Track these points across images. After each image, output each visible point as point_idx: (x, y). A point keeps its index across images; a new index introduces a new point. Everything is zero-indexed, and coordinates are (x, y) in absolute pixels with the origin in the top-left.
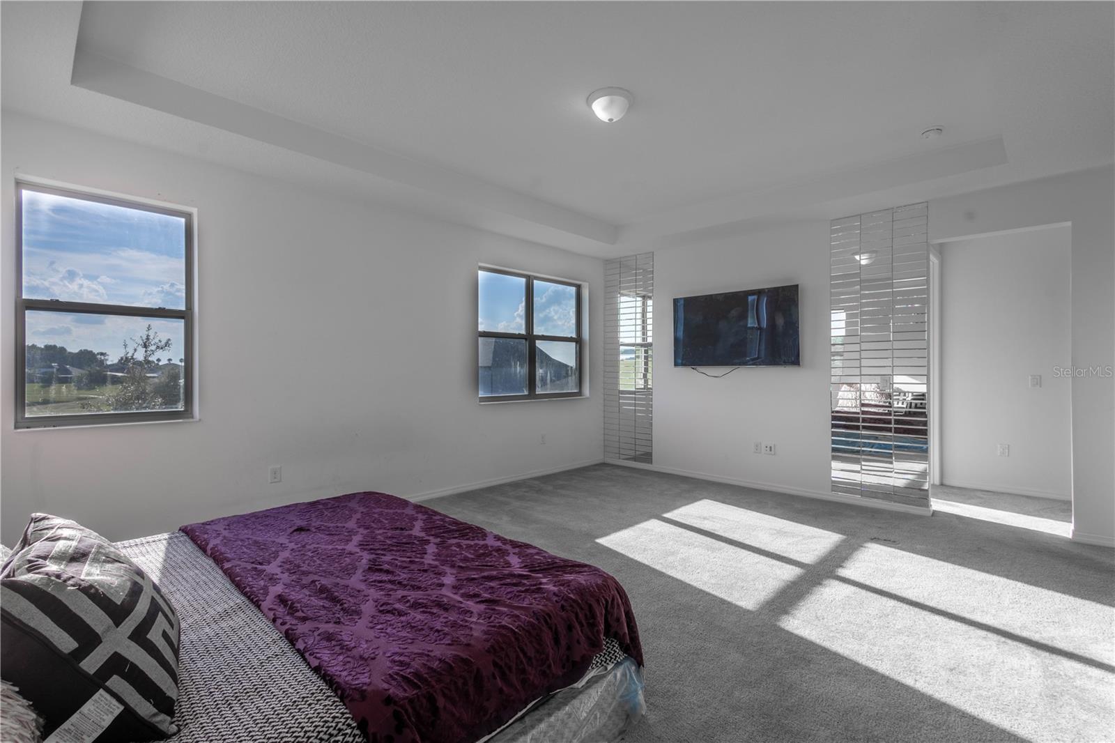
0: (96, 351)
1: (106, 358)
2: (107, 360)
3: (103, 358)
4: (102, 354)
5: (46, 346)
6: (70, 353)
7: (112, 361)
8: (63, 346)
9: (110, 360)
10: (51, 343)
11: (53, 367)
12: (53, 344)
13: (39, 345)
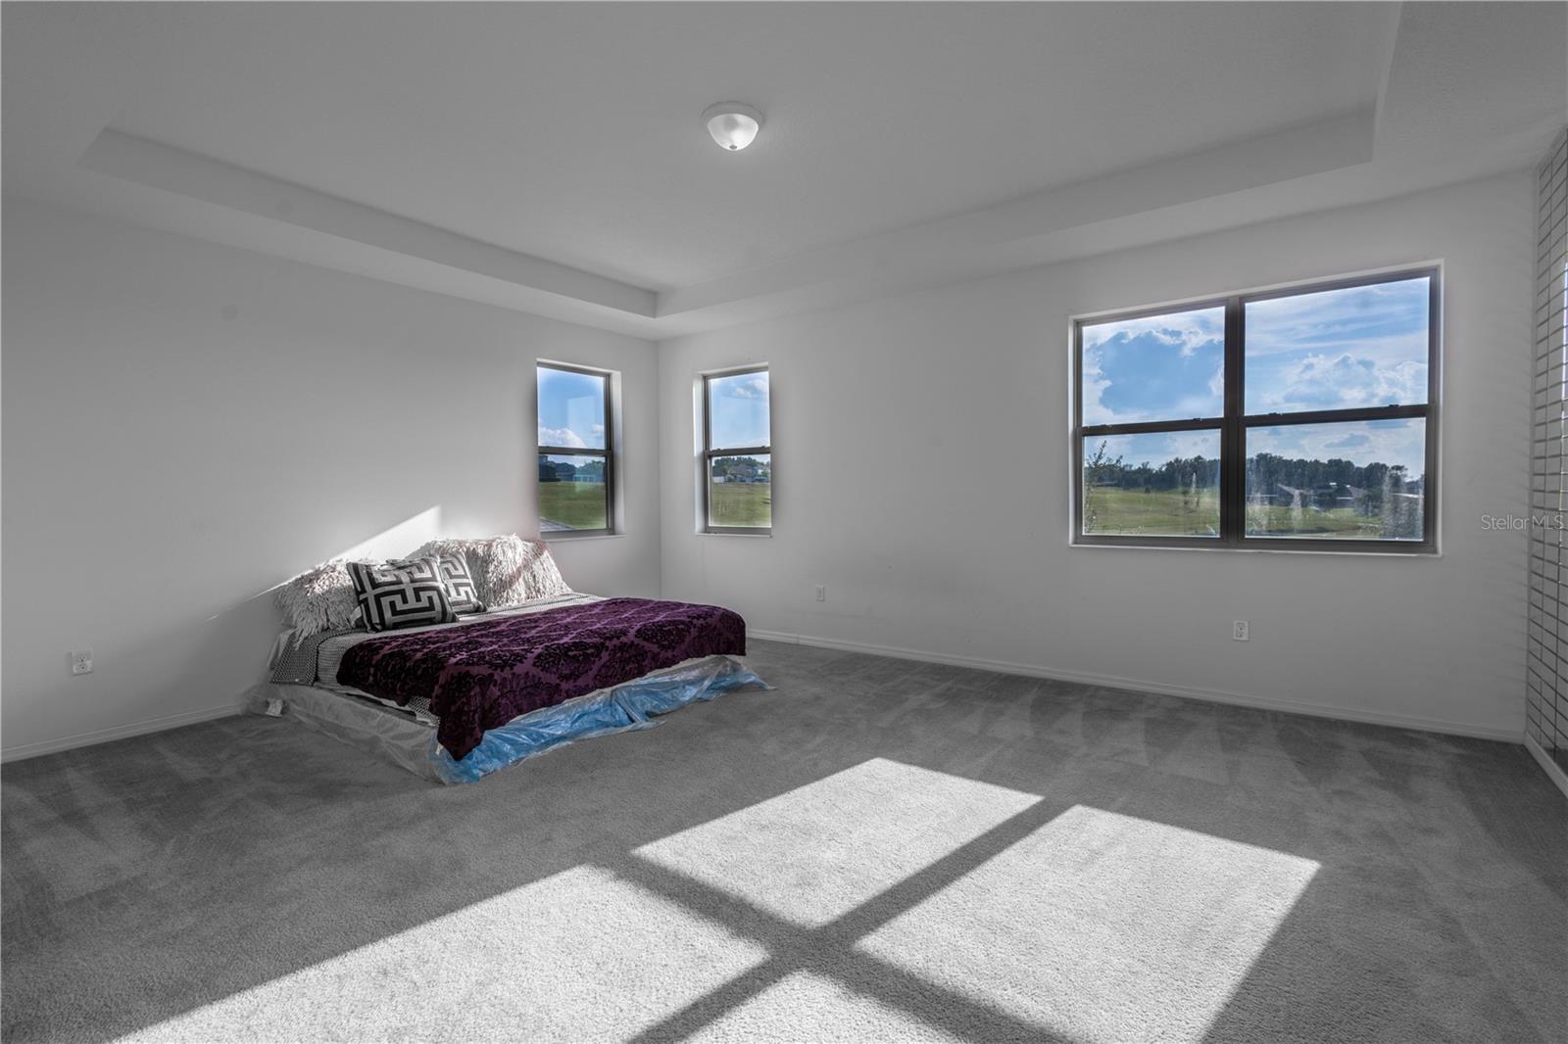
0: (1390, 465)
1: (1404, 473)
2: (1406, 476)
3: (1399, 473)
4: (1399, 468)
5: (1330, 461)
6: (1358, 468)
7: (1412, 477)
8: (1349, 459)
9: (1409, 475)
10: (1335, 457)
11: (1330, 487)
12: (1337, 458)
13: (1322, 461)
